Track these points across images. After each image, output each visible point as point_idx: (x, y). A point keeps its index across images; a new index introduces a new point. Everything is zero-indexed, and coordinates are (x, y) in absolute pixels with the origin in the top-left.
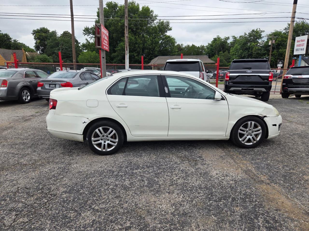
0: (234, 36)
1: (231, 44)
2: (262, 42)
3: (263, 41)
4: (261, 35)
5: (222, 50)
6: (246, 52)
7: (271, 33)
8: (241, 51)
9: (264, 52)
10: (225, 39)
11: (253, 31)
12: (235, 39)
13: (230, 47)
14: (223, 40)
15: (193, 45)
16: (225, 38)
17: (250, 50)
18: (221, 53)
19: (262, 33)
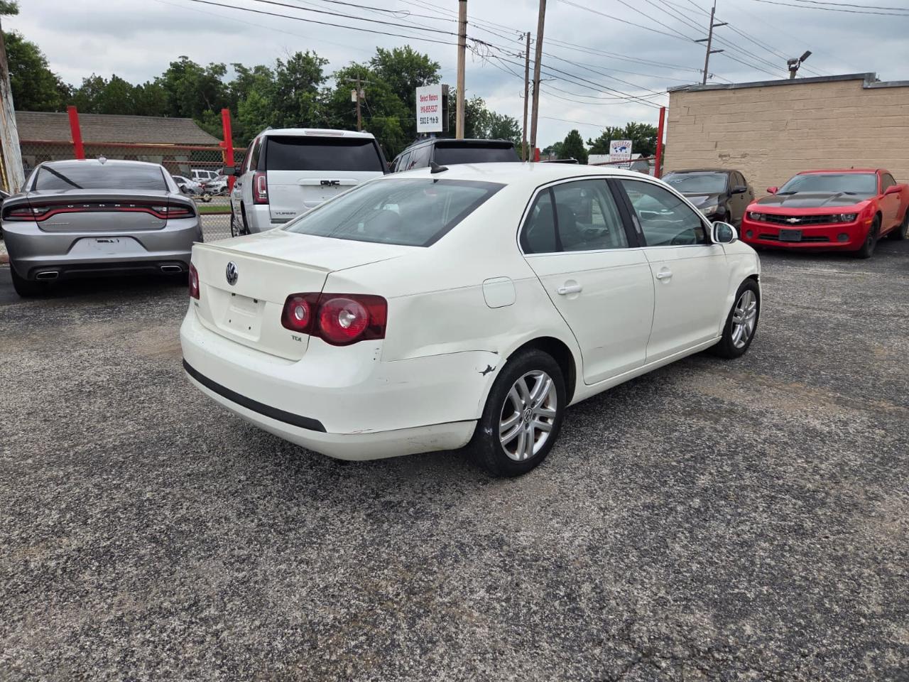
0: (239, 65)
1: (233, 88)
2: (326, 92)
3: (329, 90)
4: (321, 70)
5: (209, 106)
6: (291, 117)
7: (344, 68)
8: (276, 112)
9: (338, 122)
10: (211, 71)
11: (299, 56)
12: (243, 75)
13: (234, 99)
14: (206, 74)
15: (116, 80)
16: (212, 69)
17: (300, 113)
18: (210, 116)
19: (323, 67)
